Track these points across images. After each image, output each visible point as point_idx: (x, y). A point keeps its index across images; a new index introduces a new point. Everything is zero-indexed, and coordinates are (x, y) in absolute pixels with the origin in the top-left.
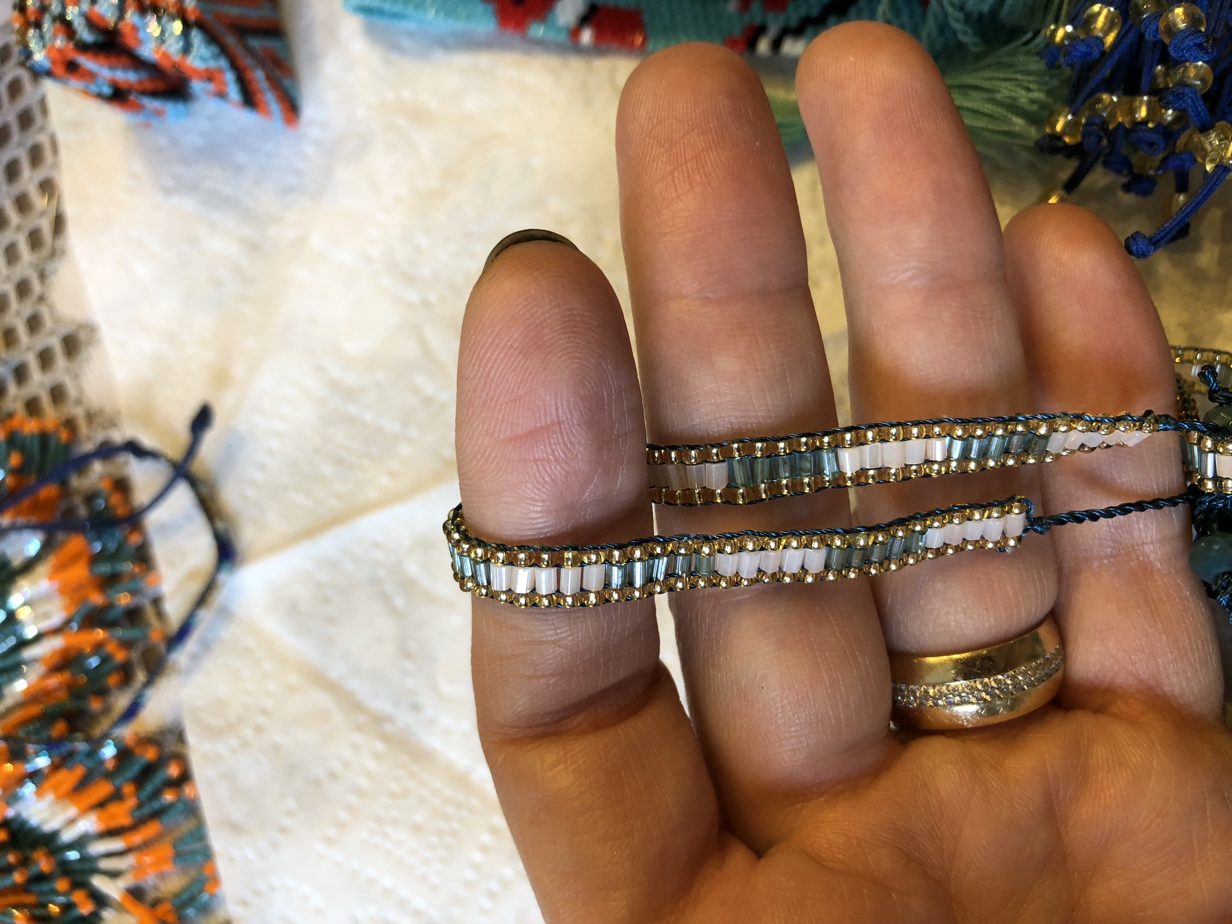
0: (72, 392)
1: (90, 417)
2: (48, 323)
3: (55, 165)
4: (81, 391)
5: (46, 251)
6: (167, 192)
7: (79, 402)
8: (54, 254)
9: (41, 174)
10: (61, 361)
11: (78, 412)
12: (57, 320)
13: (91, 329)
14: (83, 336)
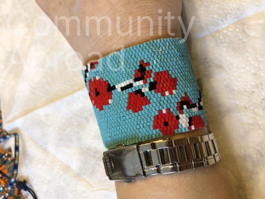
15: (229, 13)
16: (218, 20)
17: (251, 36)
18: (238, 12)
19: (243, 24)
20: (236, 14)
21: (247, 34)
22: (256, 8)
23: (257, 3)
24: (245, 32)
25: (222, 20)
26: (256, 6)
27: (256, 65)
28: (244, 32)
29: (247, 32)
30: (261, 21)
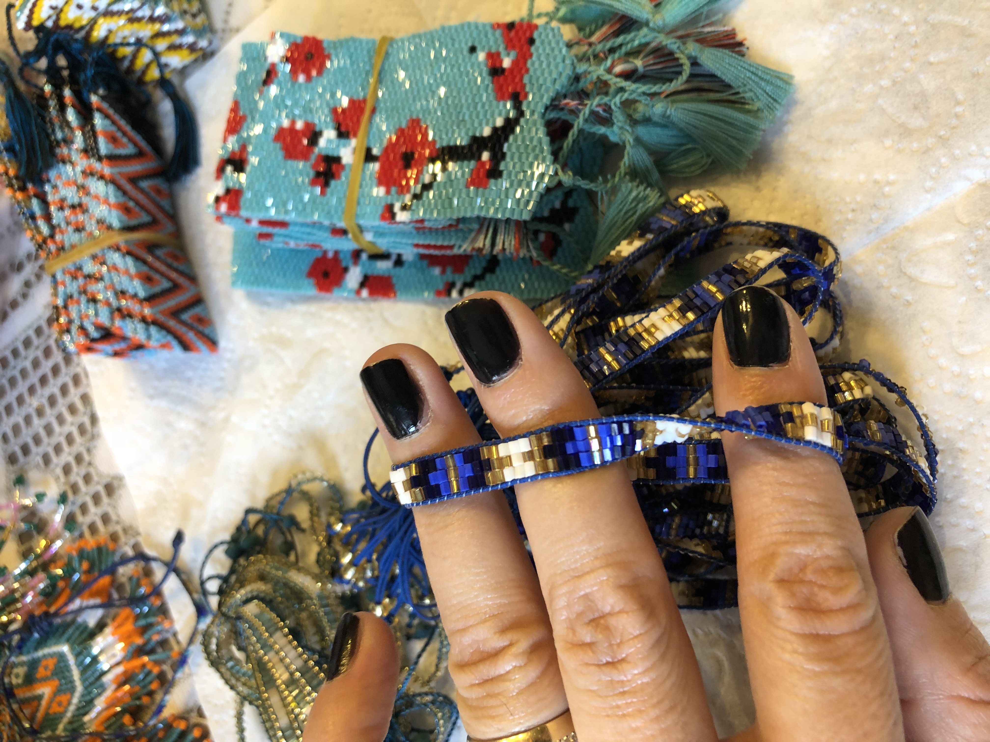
0: (114, 517)
1: (125, 531)
2: (96, 478)
3: (88, 385)
4: (118, 516)
5: (88, 436)
6: (151, 397)
7: (118, 523)
8: (93, 437)
9: (81, 390)
10: (105, 499)
11: (118, 528)
12: (100, 475)
13: (120, 479)
14: (115, 483)
17: (925, 284)
18: (875, 216)
19: (893, 248)
20: (871, 220)
21: (911, 279)
22: (929, 196)
23: (929, 184)
24: (905, 274)
26: (927, 191)
27: (956, 369)
28: (902, 273)
29: (911, 270)
30: (950, 237)
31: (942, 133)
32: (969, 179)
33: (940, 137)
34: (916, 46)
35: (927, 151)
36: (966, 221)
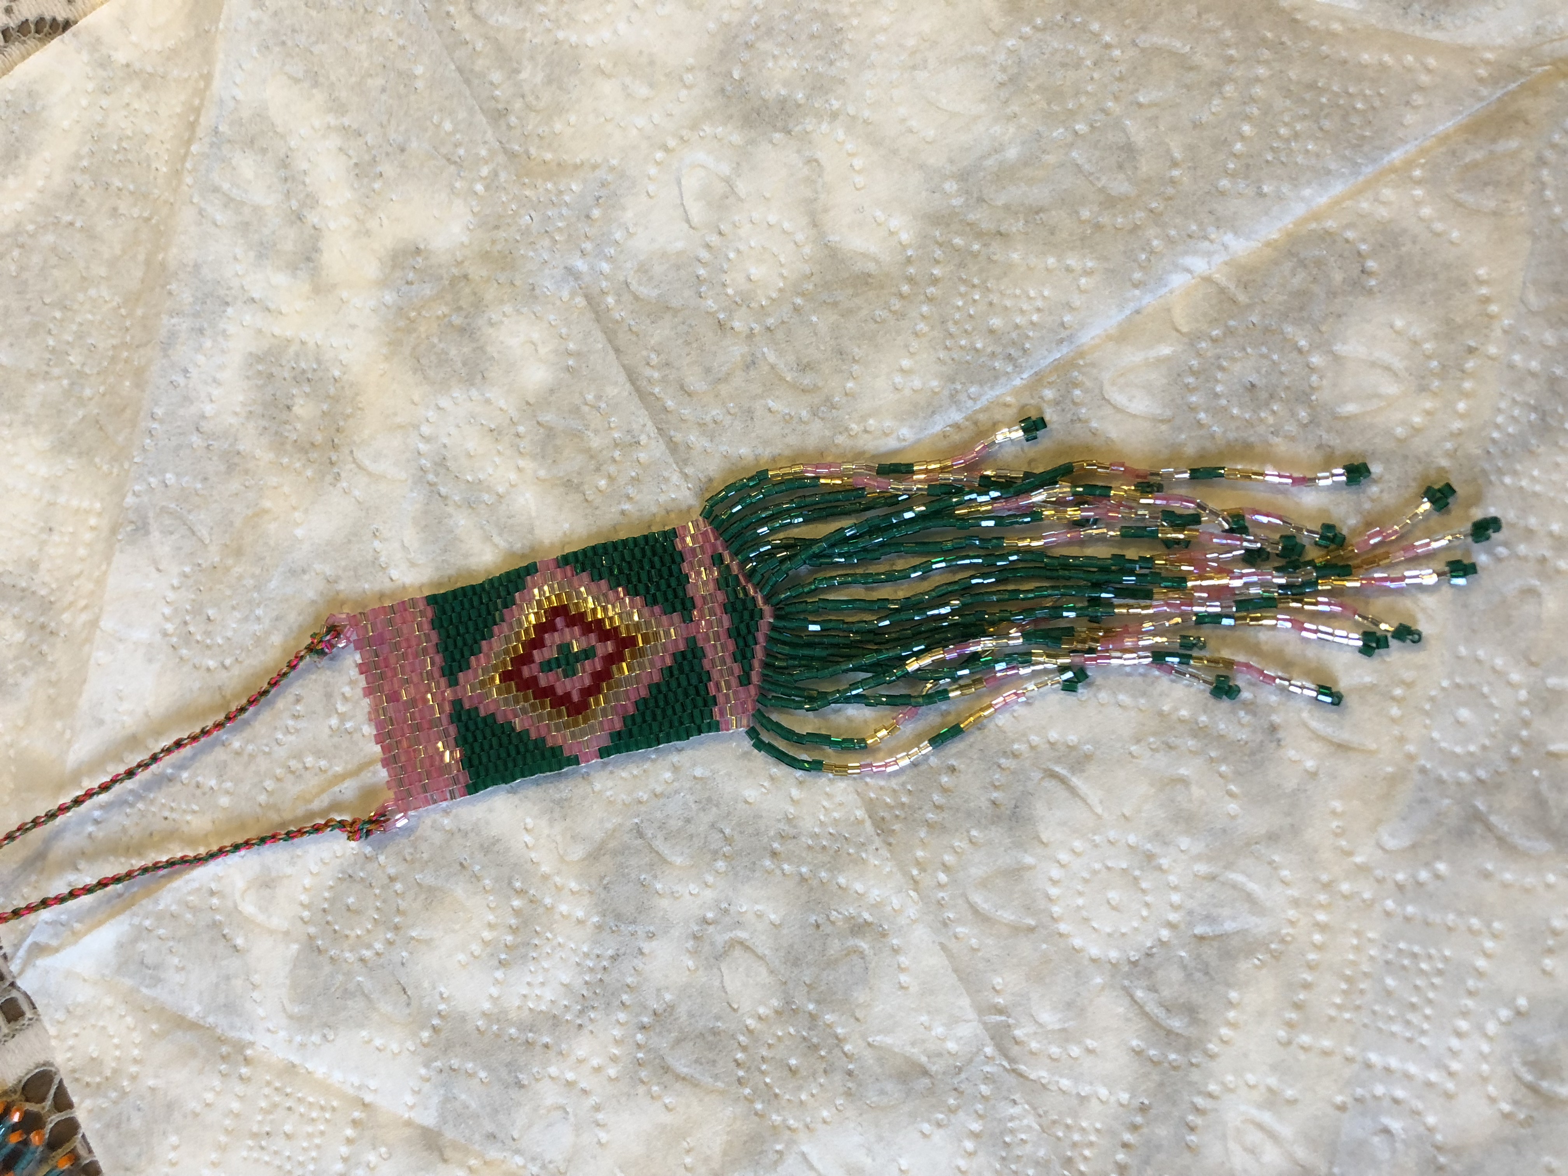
15: (1032, 323)
16: (993, 354)
17: (1133, 416)
18: (1067, 318)
20: (1062, 325)
21: (1116, 409)
22: (1138, 293)
23: (1137, 276)
24: (1108, 401)
25: (1009, 357)
26: (1135, 286)
28: (1104, 401)
29: (1118, 397)
30: (1166, 350)
31: (1154, 205)
32: (1188, 270)
33: (1151, 211)
34: (1121, 79)
35: (1135, 229)
36: (1185, 330)
